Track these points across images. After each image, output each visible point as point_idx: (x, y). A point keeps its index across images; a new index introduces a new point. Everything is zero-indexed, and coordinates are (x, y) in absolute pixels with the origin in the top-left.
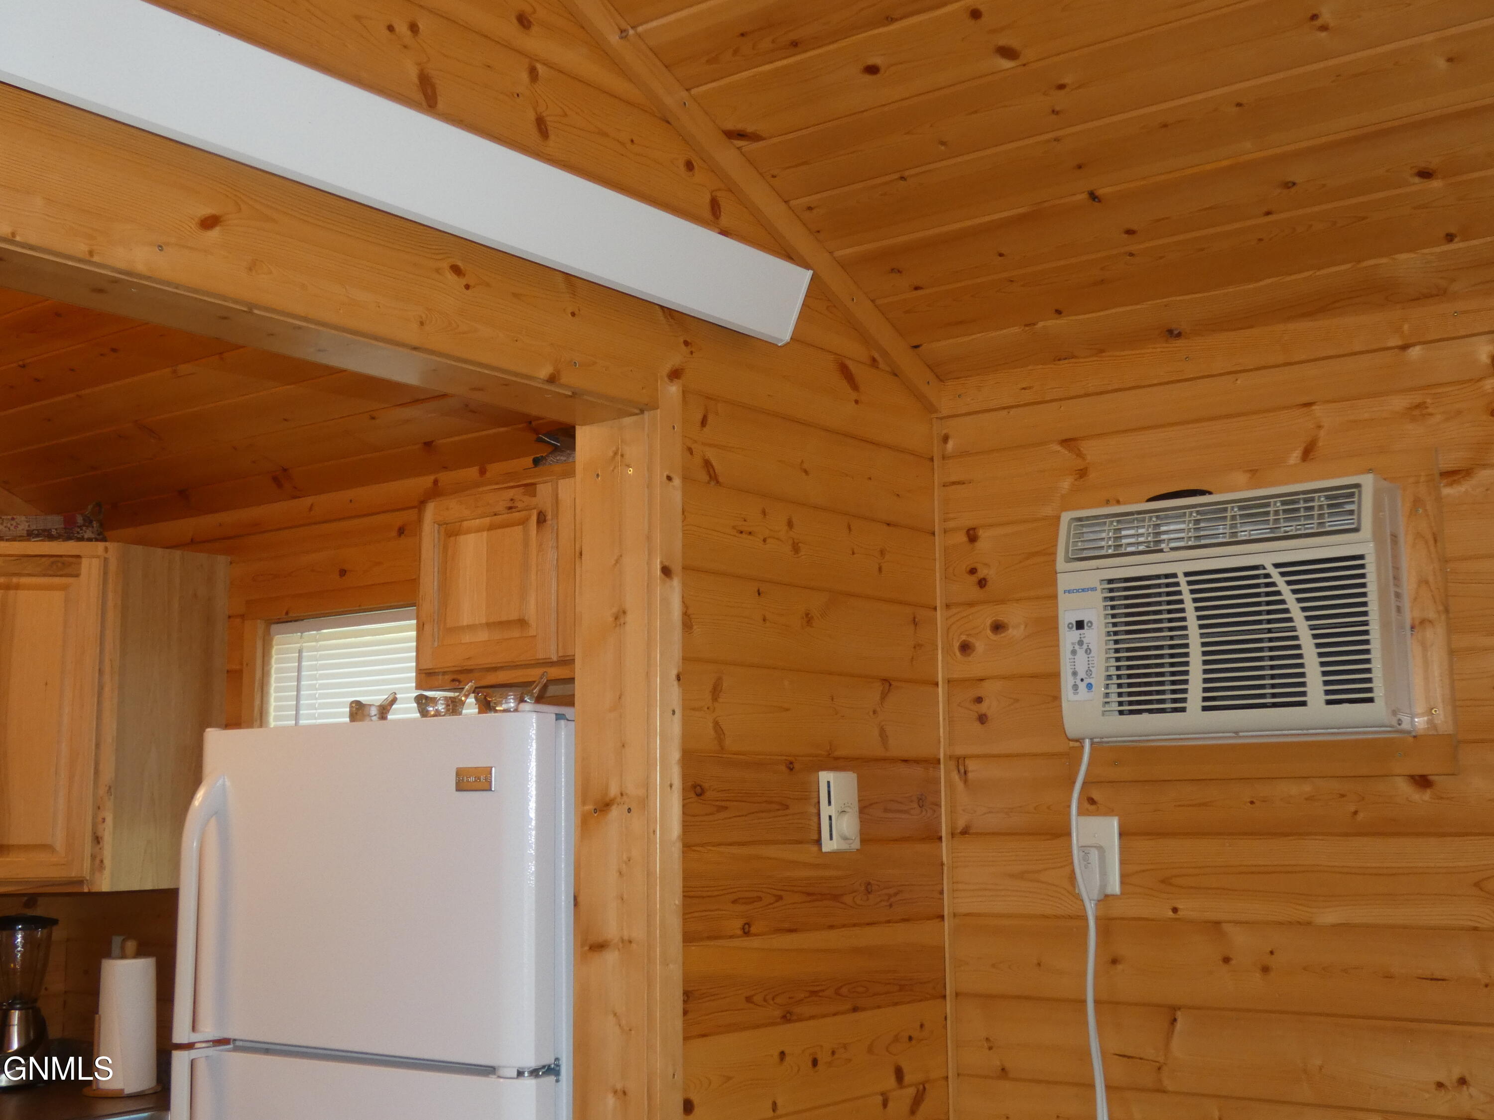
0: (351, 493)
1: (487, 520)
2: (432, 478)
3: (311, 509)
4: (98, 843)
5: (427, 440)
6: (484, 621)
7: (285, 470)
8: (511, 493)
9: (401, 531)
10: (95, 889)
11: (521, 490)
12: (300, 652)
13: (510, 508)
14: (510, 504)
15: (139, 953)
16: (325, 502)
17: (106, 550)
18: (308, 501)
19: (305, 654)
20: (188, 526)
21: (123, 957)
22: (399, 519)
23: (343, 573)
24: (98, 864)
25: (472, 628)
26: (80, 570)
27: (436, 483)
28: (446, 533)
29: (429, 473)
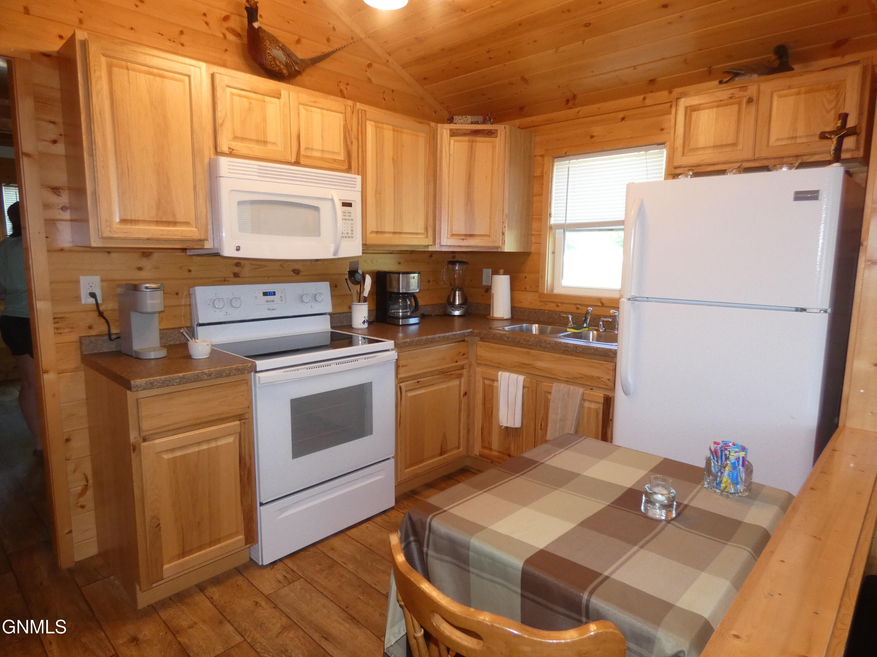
1: (716, 104)
3: (578, 112)
4: (504, 235)
5: (652, 78)
6: (712, 144)
7: (575, 96)
8: (732, 91)
9: (623, 119)
10: (502, 251)
11: (738, 89)
12: (569, 168)
13: (731, 97)
17: (505, 128)
18: (578, 109)
19: (570, 169)
20: (517, 122)
21: (499, 275)
22: (621, 115)
23: (592, 137)
24: (504, 243)
25: (704, 148)
26: (497, 135)
27: (644, 99)
28: (690, 110)
29: (642, 95)
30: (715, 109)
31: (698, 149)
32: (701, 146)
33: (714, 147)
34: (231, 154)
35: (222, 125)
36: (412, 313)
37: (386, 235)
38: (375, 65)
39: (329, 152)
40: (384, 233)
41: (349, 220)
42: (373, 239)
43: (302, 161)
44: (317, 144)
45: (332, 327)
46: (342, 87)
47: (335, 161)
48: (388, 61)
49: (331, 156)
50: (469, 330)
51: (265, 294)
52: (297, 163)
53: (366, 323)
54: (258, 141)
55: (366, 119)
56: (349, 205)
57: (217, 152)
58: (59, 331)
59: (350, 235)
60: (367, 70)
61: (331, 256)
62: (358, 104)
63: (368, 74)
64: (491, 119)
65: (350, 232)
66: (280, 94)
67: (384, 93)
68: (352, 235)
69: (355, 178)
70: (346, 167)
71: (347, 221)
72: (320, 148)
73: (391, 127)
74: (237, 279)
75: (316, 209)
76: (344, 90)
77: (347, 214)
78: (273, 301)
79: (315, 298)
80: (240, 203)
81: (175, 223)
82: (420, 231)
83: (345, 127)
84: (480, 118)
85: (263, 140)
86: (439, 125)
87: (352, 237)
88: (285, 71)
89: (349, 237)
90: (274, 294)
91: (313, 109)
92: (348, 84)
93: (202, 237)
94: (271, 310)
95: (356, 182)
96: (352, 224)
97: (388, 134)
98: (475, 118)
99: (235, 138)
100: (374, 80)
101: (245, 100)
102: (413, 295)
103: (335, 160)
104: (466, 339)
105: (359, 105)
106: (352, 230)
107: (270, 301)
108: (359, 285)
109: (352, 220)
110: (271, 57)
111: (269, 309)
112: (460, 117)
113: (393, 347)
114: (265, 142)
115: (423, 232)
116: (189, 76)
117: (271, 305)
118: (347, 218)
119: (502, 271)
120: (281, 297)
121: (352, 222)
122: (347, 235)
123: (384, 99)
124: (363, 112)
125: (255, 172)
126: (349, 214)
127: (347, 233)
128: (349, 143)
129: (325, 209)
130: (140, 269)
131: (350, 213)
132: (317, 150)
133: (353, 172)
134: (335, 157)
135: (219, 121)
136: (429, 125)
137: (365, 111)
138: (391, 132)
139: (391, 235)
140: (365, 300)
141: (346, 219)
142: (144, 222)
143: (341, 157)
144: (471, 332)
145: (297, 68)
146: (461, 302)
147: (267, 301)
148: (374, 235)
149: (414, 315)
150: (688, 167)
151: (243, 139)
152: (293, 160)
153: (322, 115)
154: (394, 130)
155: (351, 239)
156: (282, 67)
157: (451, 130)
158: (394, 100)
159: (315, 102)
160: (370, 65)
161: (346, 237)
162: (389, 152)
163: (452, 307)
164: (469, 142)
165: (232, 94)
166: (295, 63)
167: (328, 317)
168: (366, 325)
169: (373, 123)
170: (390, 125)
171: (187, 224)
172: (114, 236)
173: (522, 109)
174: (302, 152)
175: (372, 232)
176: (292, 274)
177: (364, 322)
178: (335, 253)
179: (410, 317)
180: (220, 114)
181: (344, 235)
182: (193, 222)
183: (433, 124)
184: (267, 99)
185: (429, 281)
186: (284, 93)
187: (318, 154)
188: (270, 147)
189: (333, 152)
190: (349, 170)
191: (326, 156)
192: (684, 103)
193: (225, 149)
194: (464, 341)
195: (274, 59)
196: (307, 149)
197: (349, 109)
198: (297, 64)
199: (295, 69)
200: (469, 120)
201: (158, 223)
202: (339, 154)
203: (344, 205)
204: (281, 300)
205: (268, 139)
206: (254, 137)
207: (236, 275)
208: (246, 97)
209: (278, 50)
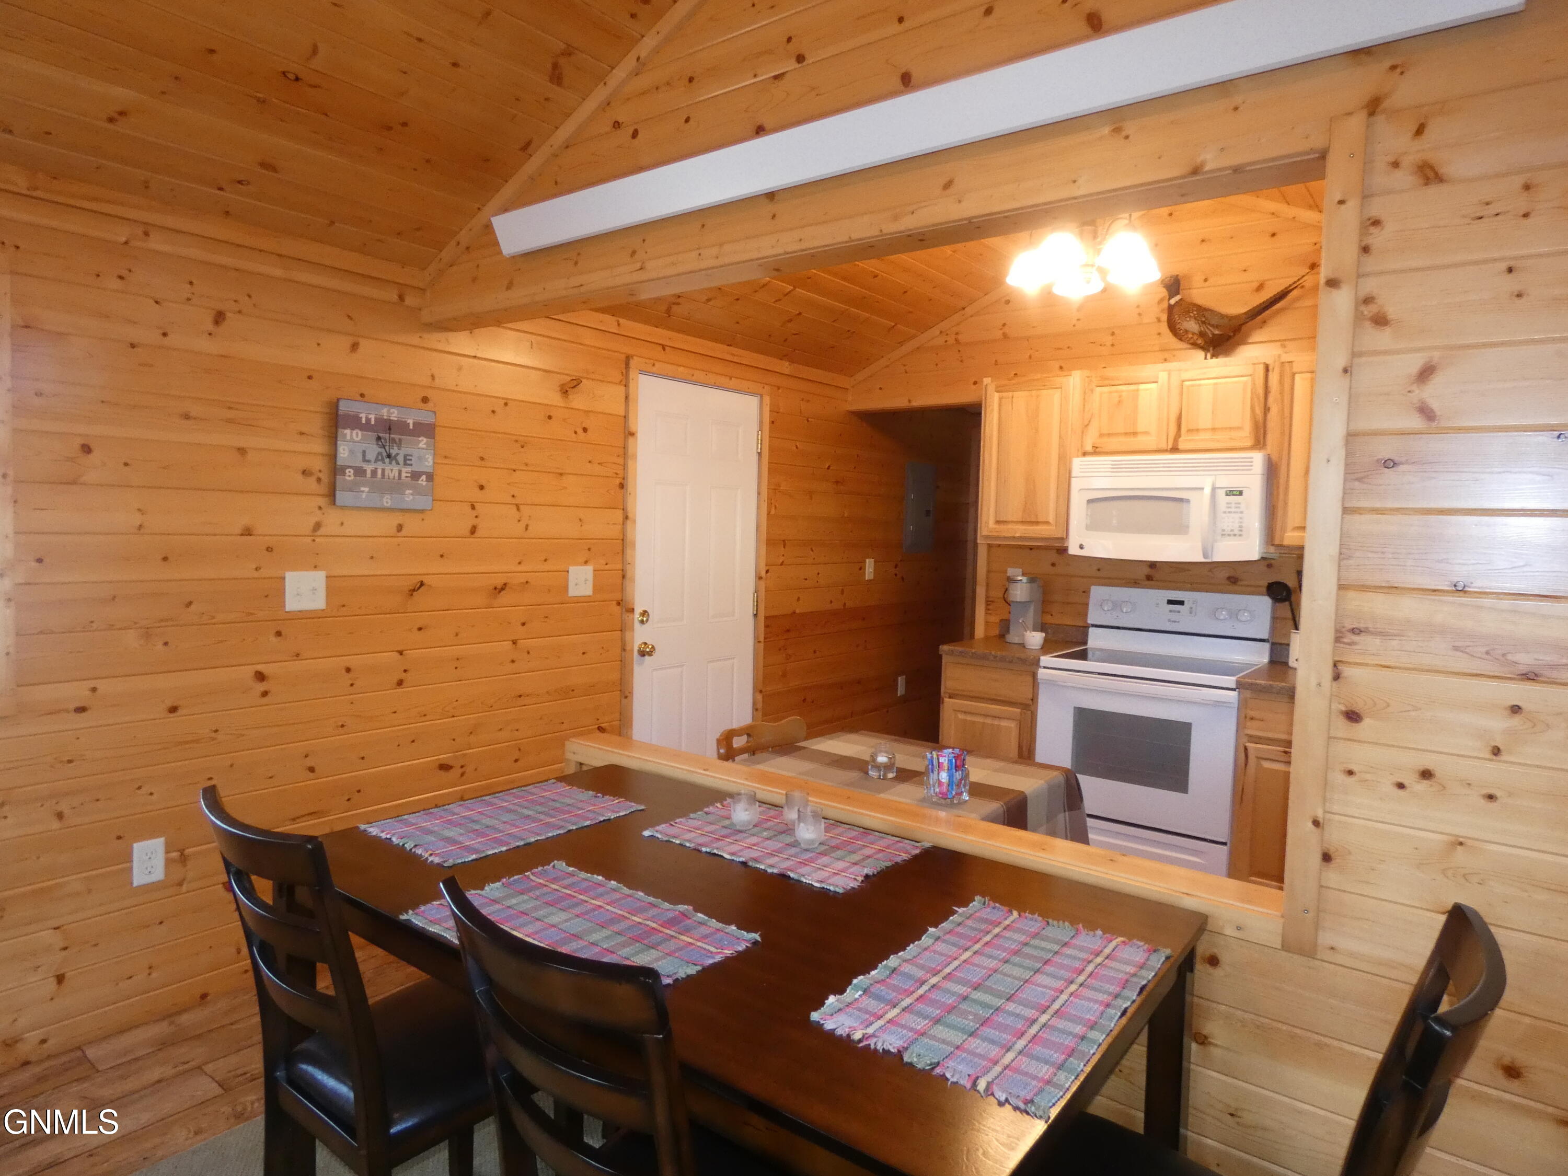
34: (1096, 451)
35: (1087, 425)
39: (1223, 429)
41: (1236, 512)
43: (1183, 445)
44: (1205, 422)
45: (1271, 661)
49: (1227, 433)
51: (1170, 602)
52: (1175, 449)
54: (1124, 435)
55: (1292, 374)
56: (1240, 493)
57: (1083, 452)
58: (990, 612)
59: (1236, 532)
65: (1235, 528)
66: (1158, 377)
68: (1241, 533)
69: (1252, 458)
71: (1232, 515)
72: (1210, 426)
75: (1188, 501)
77: (1233, 505)
78: (1179, 612)
79: (1235, 615)
80: (1090, 501)
81: (1037, 523)
85: (1131, 431)
87: (1240, 535)
88: (1199, 341)
89: (1235, 535)
90: (1181, 603)
93: (1060, 535)
94: (1173, 622)
95: (1252, 462)
96: (1241, 518)
99: (1102, 436)
101: (1115, 395)
103: (1231, 438)
106: (1242, 527)
107: (1174, 612)
109: (1242, 512)
110: (1182, 331)
111: (1169, 620)
114: (1135, 434)
116: (1062, 388)
117: (1174, 617)
118: (1233, 510)
120: (1191, 608)
121: (1240, 515)
122: (1232, 533)
124: (1287, 364)
125: (1108, 468)
126: (1237, 505)
127: (1232, 530)
129: (1199, 501)
131: (1239, 503)
132: (1204, 430)
133: (1260, 447)
134: (1233, 433)
135: (1085, 423)
137: (1291, 362)
141: (1230, 512)
142: (1013, 522)
143: (1248, 431)
145: (1217, 332)
147: (1171, 611)
151: (1109, 435)
152: (1170, 446)
153: (1215, 386)
155: (1236, 538)
156: (1195, 338)
159: (1205, 373)
161: (1229, 535)
165: (1100, 393)
166: (1214, 327)
169: (1304, 377)
171: (1048, 523)
174: (1183, 435)
178: (1207, 555)
180: (1086, 416)
181: (1225, 533)
182: (1053, 522)
184: (1142, 387)
186: (1163, 377)
187: (1207, 434)
188: (1140, 438)
189: (1230, 428)
190: (1253, 446)
191: (1219, 434)
193: (1089, 448)
195: (1186, 332)
196: (1189, 431)
197: (1260, 368)
198: (1216, 327)
199: (1213, 334)
201: (1023, 523)
202: (1239, 428)
203: (1230, 493)
204: (1191, 613)
205: (1139, 430)
206: (1122, 431)
207: (1149, 578)
208: (1117, 392)
209: (1190, 320)
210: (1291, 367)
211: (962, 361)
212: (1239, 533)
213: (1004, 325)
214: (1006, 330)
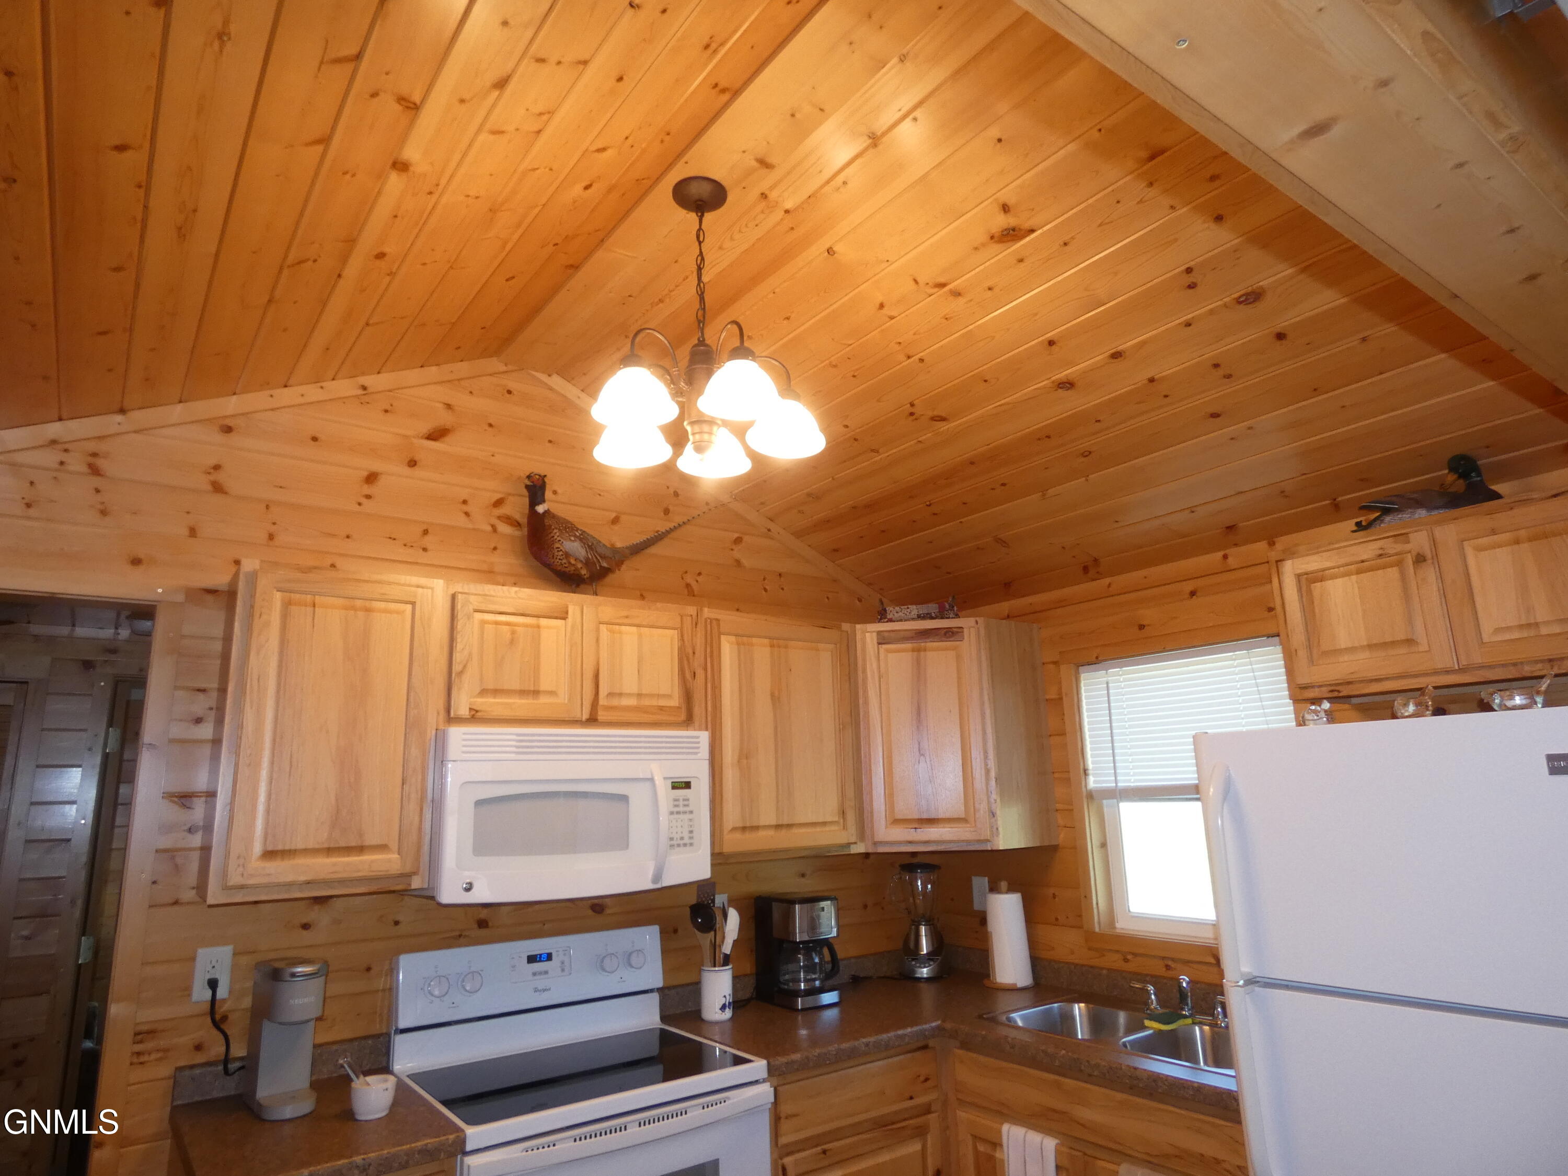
0: (1143, 572)
2: (1221, 554)
3: (1109, 585)
4: (994, 816)
5: (1231, 524)
6: (1364, 643)
7: (1096, 560)
8: (1382, 543)
9: (1193, 594)
10: (995, 848)
11: (1392, 539)
12: (1107, 683)
13: (1380, 555)
14: (1381, 552)
15: (1010, 890)
16: (1121, 580)
17: (977, 622)
18: (1107, 581)
19: (1111, 685)
20: (1005, 607)
21: (1000, 892)
22: (1189, 586)
23: (1141, 627)
24: (995, 831)
25: (1351, 650)
26: (963, 636)
27: (1225, 557)
28: (1307, 580)
29: (1219, 550)
30: (1354, 577)
31: (1341, 651)
32: (1343, 647)
33: (1371, 647)
34: (475, 717)
35: (460, 673)
36: (822, 981)
37: (762, 833)
38: (746, 538)
39: (651, 696)
40: (756, 828)
41: (685, 813)
42: (734, 843)
43: (602, 715)
44: (630, 684)
45: (663, 1019)
46: (689, 579)
47: (661, 710)
48: (769, 530)
49: (655, 702)
50: (934, 1024)
51: (532, 959)
52: (592, 721)
53: (727, 1009)
54: (523, 693)
55: (720, 634)
56: (687, 785)
57: (451, 719)
58: (142, 1059)
59: (686, 841)
60: (734, 547)
61: (649, 886)
62: (706, 610)
63: (737, 554)
64: (953, 607)
65: (686, 835)
66: (567, 613)
67: (764, 579)
68: (691, 841)
69: (698, 737)
70: (683, 717)
71: (681, 816)
72: (635, 690)
73: (766, 641)
74: (484, 932)
75: (623, 799)
76: (694, 584)
77: (681, 803)
78: (546, 972)
79: (628, 960)
80: (479, 803)
81: (361, 849)
82: (829, 819)
83: (682, 650)
84: (933, 608)
85: (532, 689)
86: (858, 626)
87: (691, 844)
88: (584, 572)
89: (685, 845)
90: (549, 957)
91: (623, 628)
92: (700, 574)
93: (408, 869)
94: (540, 991)
95: (698, 743)
96: (691, 820)
97: (762, 653)
98: (923, 609)
99: (484, 692)
100: (745, 562)
101: (505, 628)
102: (827, 943)
103: (661, 708)
104: (931, 1043)
105: (707, 612)
106: (691, 832)
107: (540, 973)
108: (713, 933)
109: (691, 812)
110: (561, 553)
111: (536, 990)
112: (897, 608)
113: (764, 1074)
114: (536, 693)
115: (836, 819)
116: (413, 604)
117: (541, 983)
118: (681, 809)
119: (1004, 885)
120: (563, 963)
121: (691, 816)
122: (682, 842)
123: (766, 590)
124: (714, 622)
125: (511, 746)
126: (686, 803)
127: (682, 838)
128: (688, 675)
129: (639, 798)
130: (306, 926)
131: (687, 800)
132: (630, 695)
133: (697, 724)
134: (662, 703)
135: (456, 668)
136: (839, 628)
137: (718, 620)
138: (768, 649)
139: (771, 832)
140: (726, 960)
141: (678, 813)
142: (306, 852)
143: (675, 701)
144: (938, 1027)
145: (605, 564)
146: (931, 949)
147: (534, 974)
148: (738, 835)
149: (830, 983)
150: (1330, 685)
151: (496, 692)
152: (585, 716)
153: (640, 636)
154: (772, 646)
155: (688, 848)
156: (579, 565)
157: (879, 633)
158: (782, 589)
159: (627, 617)
160: (738, 541)
161: (679, 845)
162: (763, 683)
163: (913, 960)
164: (913, 650)
165: (483, 622)
166: (601, 557)
167: (655, 997)
168: (728, 1014)
169: (733, 639)
170: (766, 637)
171: (383, 848)
172: (251, 882)
173: (1007, 585)
174: (602, 701)
175: (734, 829)
176: (590, 912)
177: (723, 1008)
178: (657, 877)
179: (822, 990)
180: (458, 657)
181: (674, 842)
182: (394, 846)
183: (846, 626)
184: (544, 622)
185: (865, 907)
186: (573, 611)
187: (632, 702)
188: (543, 700)
189: (658, 695)
190: (688, 721)
191: (647, 702)
192: (1290, 568)
193: (464, 711)
194: (925, 1047)
195: (567, 555)
196: (611, 694)
197: (688, 621)
198: (604, 557)
199: (601, 566)
200: (913, 613)
201: (330, 851)
202: (669, 696)
203: (676, 786)
204: (563, 970)
205: (542, 688)
206: (516, 686)
207: (482, 924)
208: (508, 624)
209: (573, 541)
210: (719, 625)
211: (104, 513)
212: (687, 843)
213: (217, 467)
214: (220, 477)
